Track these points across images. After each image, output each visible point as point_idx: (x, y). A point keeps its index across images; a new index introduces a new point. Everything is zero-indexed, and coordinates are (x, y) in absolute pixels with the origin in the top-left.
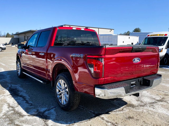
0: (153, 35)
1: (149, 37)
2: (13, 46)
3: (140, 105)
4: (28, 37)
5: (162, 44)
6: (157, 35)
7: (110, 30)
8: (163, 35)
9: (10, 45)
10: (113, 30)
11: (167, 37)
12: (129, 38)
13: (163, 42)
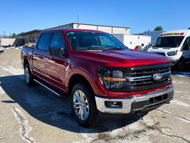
0: (168, 34)
1: (162, 36)
2: (16, 48)
3: (119, 136)
4: (33, 37)
5: (177, 46)
6: (172, 34)
7: (126, 29)
8: (179, 34)
9: (14, 47)
10: (128, 29)
11: (184, 37)
12: (139, 38)
13: (178, 42)
